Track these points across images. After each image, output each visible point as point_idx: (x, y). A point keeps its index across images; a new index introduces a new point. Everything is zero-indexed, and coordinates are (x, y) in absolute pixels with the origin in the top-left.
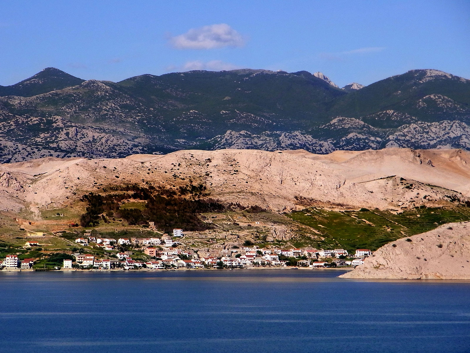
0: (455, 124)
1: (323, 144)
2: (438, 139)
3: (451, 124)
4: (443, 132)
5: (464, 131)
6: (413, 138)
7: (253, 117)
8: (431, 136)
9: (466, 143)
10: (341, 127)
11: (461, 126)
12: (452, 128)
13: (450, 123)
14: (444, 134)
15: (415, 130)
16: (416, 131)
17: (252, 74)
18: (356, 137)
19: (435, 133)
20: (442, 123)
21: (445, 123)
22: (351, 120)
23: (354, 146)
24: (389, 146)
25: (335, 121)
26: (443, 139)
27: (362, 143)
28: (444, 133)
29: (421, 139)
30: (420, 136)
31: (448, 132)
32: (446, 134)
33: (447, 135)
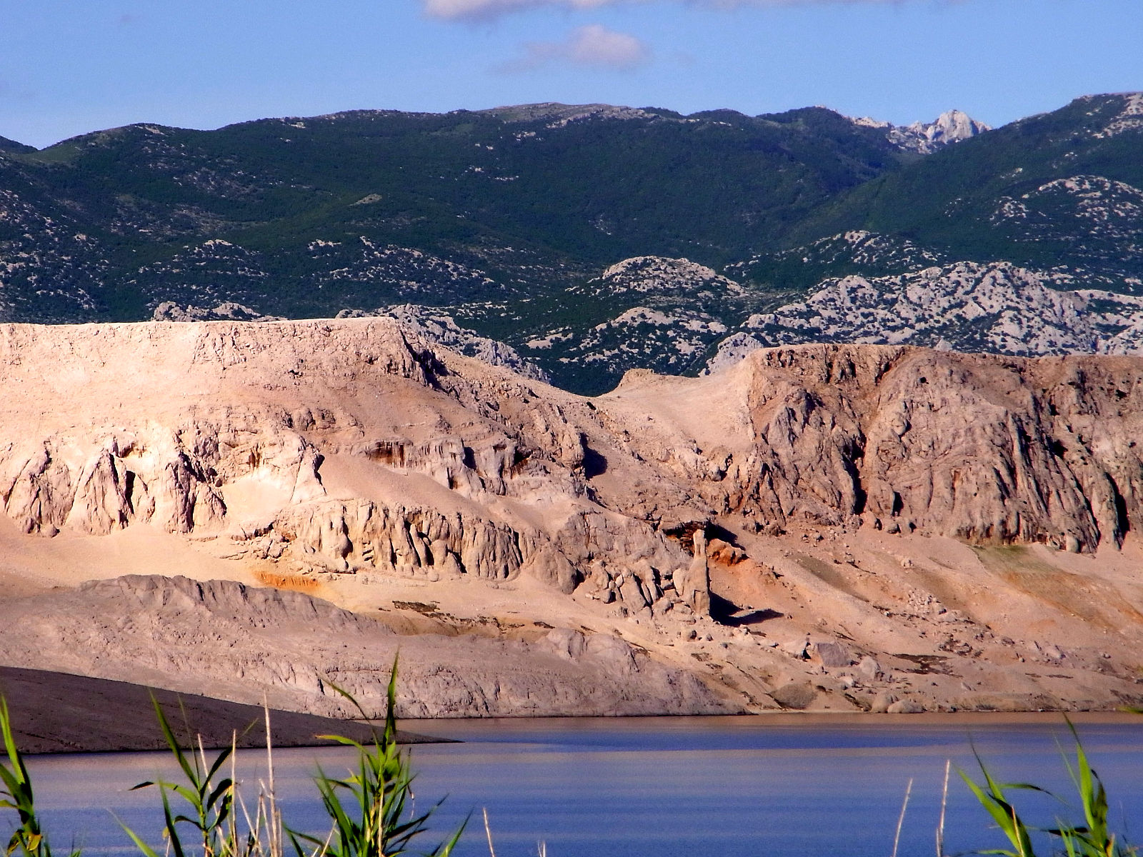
0: (992, 273)
1: (477, 345)
2: (922, 325)
3: (978, 275)
4: (944, 303)
5: (1019, 296)
6: (836, 323)
7: (416, 260)
8: (899, 315)
9: (1007, 338)
10: (625, 290)
11: (1011, 281)
12: (978, 288)
13: (975, 272)
14: (944, 308)
15: (853, 295)
16: (853, 300)
17: (558, 118)
18: (639, 320)
19: (916, 304)
20: (950, 271)
21: (958, 272)
22: (670, 264)
23: (620, 350)
24: (725, 350)
25: (616, 269)
26: (937, 325)
27: (652, 339)
28: (947, 305)
29: (863, 325)
30: (863, 314)
31: (962, 301)
32: (951, 307)
33: (955, 311)
